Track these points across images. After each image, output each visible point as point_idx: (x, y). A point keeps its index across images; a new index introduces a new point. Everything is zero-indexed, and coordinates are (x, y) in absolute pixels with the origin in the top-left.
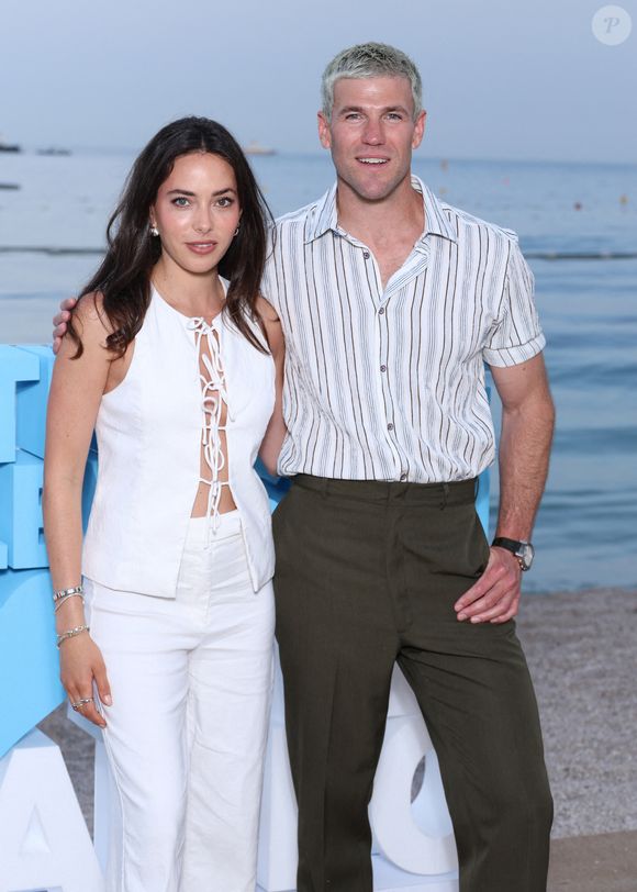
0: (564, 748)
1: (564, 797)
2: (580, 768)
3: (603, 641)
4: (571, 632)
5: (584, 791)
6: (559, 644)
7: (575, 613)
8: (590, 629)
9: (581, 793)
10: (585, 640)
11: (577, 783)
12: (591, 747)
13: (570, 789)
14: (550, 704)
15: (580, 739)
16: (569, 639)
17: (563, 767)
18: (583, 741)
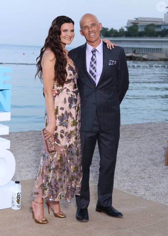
0: (26, 161)
1: (27, 171)
2: (30, 165)
3: (34, 140)
4: (26, 138)
5: (31, 170)
6: (24, 141)
7: (27, 135)
8: (30, 138)
9: (30, 170)
10: (29, 140)
11: (29, 168)
12: (32, 161)
13: (28, 170)
14: (23, 153)
15: (30, 159)
16: (26, 140)
17: (26, 165)
18: (30, 160)
